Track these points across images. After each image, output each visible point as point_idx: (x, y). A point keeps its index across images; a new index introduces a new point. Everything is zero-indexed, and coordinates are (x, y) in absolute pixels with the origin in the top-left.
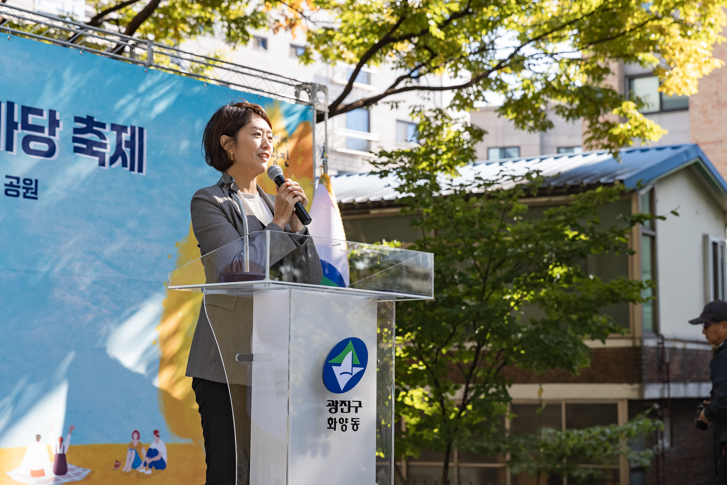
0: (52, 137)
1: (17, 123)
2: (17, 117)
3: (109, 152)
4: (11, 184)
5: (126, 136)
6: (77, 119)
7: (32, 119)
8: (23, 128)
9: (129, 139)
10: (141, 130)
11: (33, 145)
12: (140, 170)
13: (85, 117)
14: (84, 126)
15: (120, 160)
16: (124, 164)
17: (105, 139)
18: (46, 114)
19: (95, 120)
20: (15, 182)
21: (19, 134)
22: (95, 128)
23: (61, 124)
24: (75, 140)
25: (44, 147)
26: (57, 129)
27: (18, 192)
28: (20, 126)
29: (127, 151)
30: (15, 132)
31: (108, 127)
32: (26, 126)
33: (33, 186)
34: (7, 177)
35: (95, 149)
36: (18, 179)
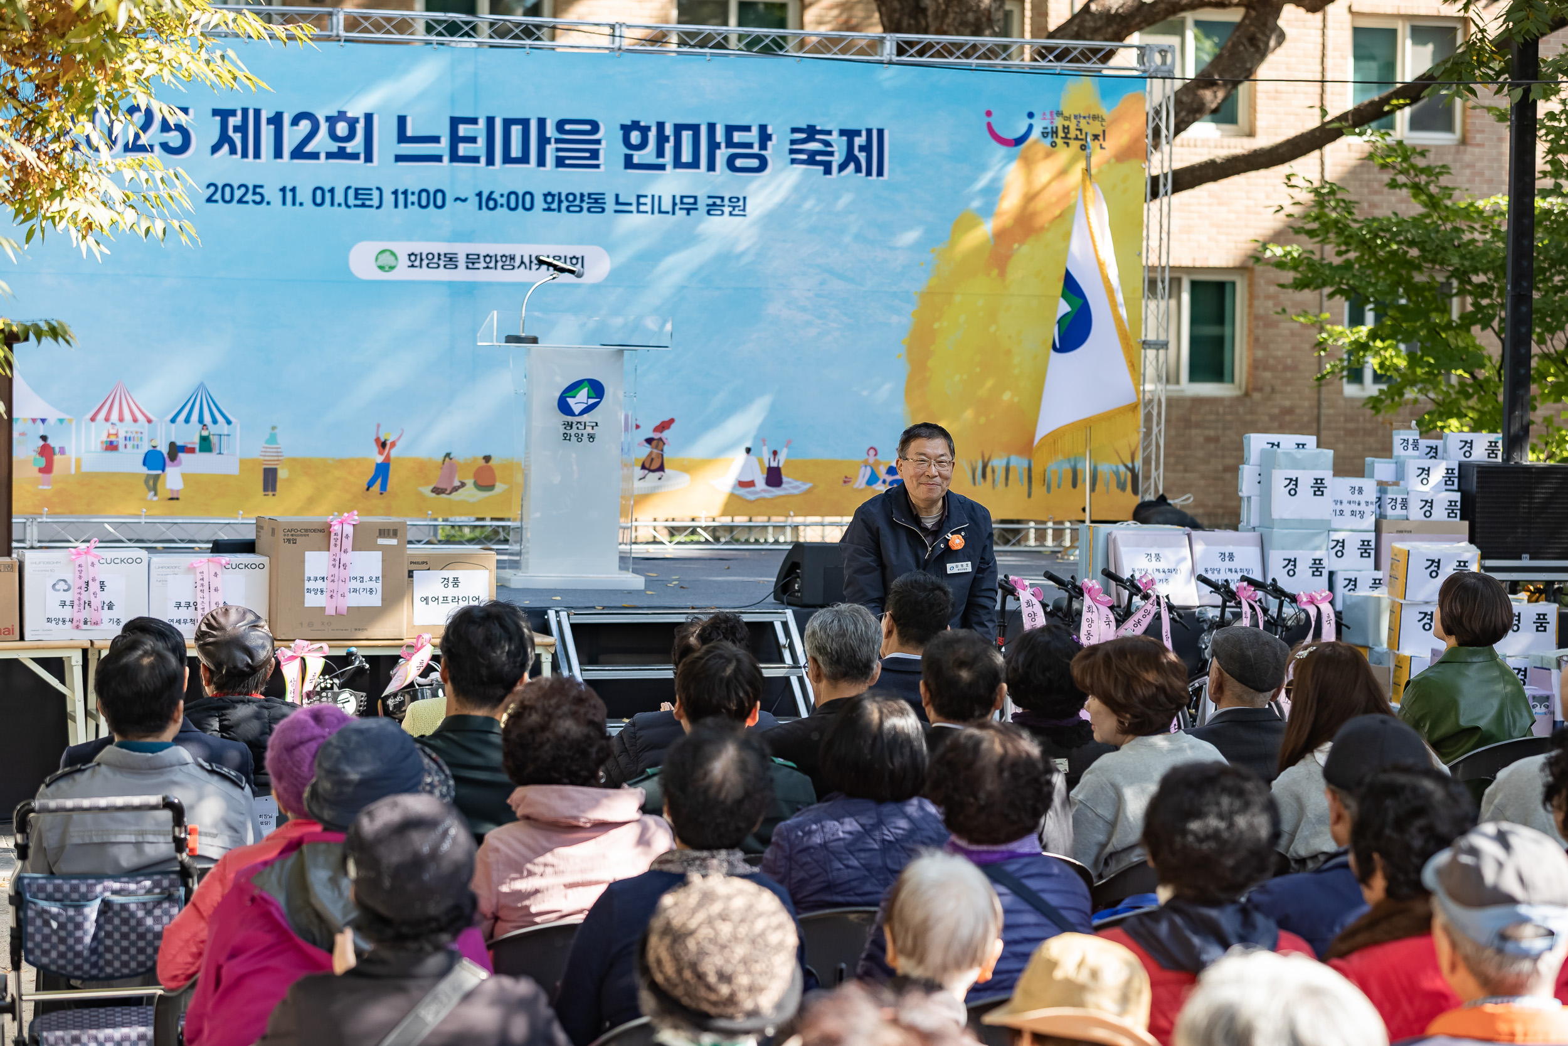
0: (763, 152)
1: (719, 144)
2: (720, 136)
3: (837, 159)
4: (714, 204)
5: (859, 141)
6: (794, 130)
7: (737, 137)
8: (727, 146)
9: (864, 143)
10: (881, 132)
11: (739, 163)
12: (880, 173)
13: (805, 126)
14: (803, 136)
15: (852, 166)
16: (858, 169)
17: (831, 146)
18: (755, 131)
19: (818, 128)
20: (718, 201)
21: (722, 154)
22: (818, 137)
23: (774, 137)
24: (792, 151)
25: (755, 163)
26: (769, 144)
27: (723, 212)
28: (723, 145)
29: (862, 157)
30: (718, 152)
31: (835, 134)
32: (730, 143)
33: (741, 203)
34: (709, 197)
35: (818, 158)
36: (722, 198)
